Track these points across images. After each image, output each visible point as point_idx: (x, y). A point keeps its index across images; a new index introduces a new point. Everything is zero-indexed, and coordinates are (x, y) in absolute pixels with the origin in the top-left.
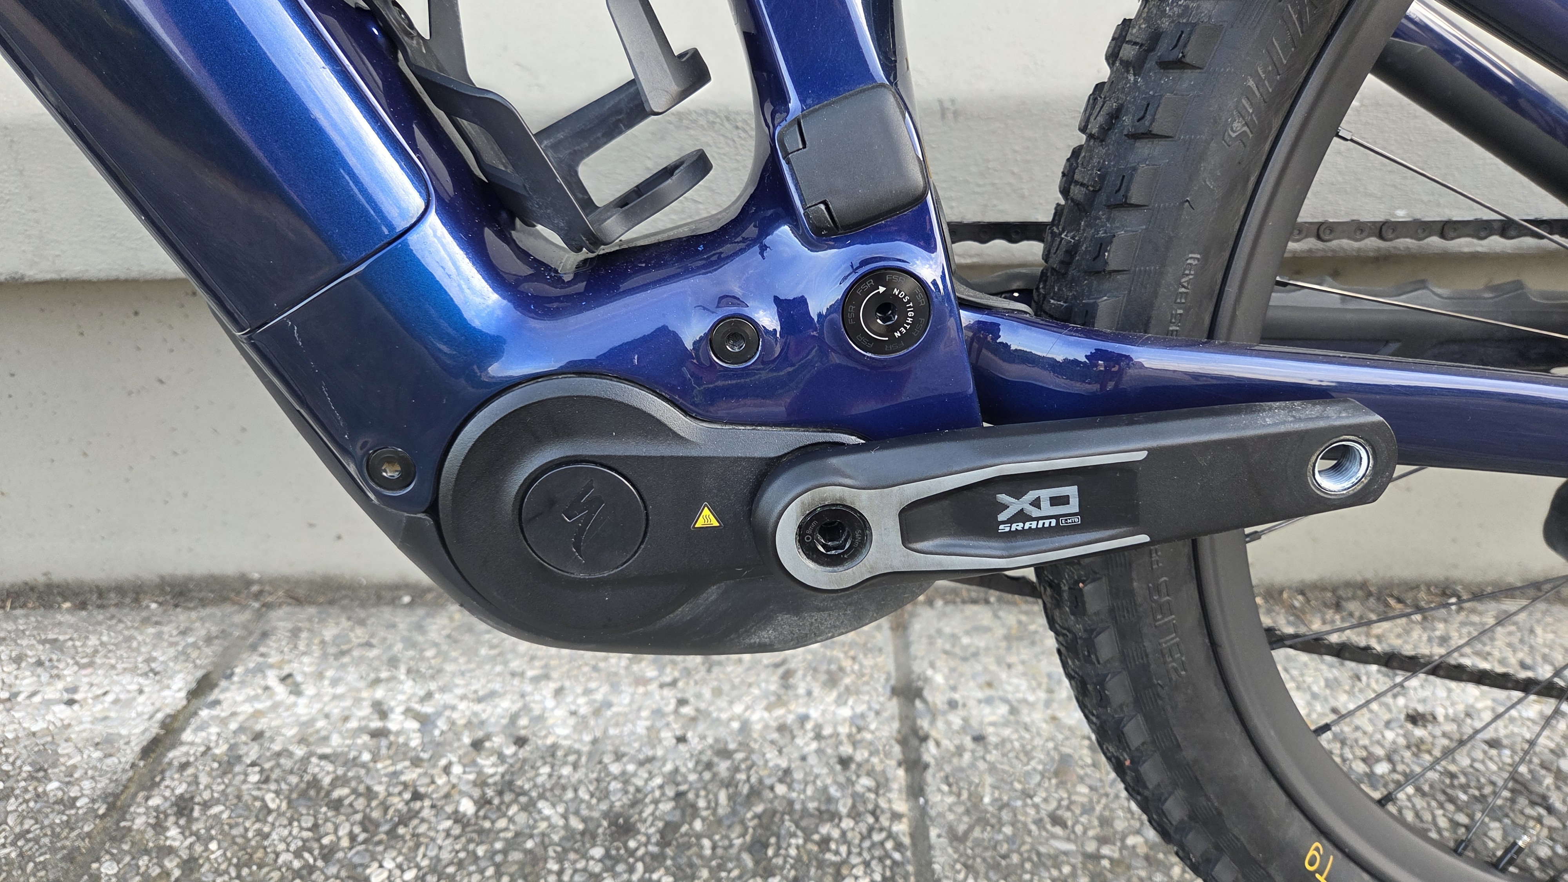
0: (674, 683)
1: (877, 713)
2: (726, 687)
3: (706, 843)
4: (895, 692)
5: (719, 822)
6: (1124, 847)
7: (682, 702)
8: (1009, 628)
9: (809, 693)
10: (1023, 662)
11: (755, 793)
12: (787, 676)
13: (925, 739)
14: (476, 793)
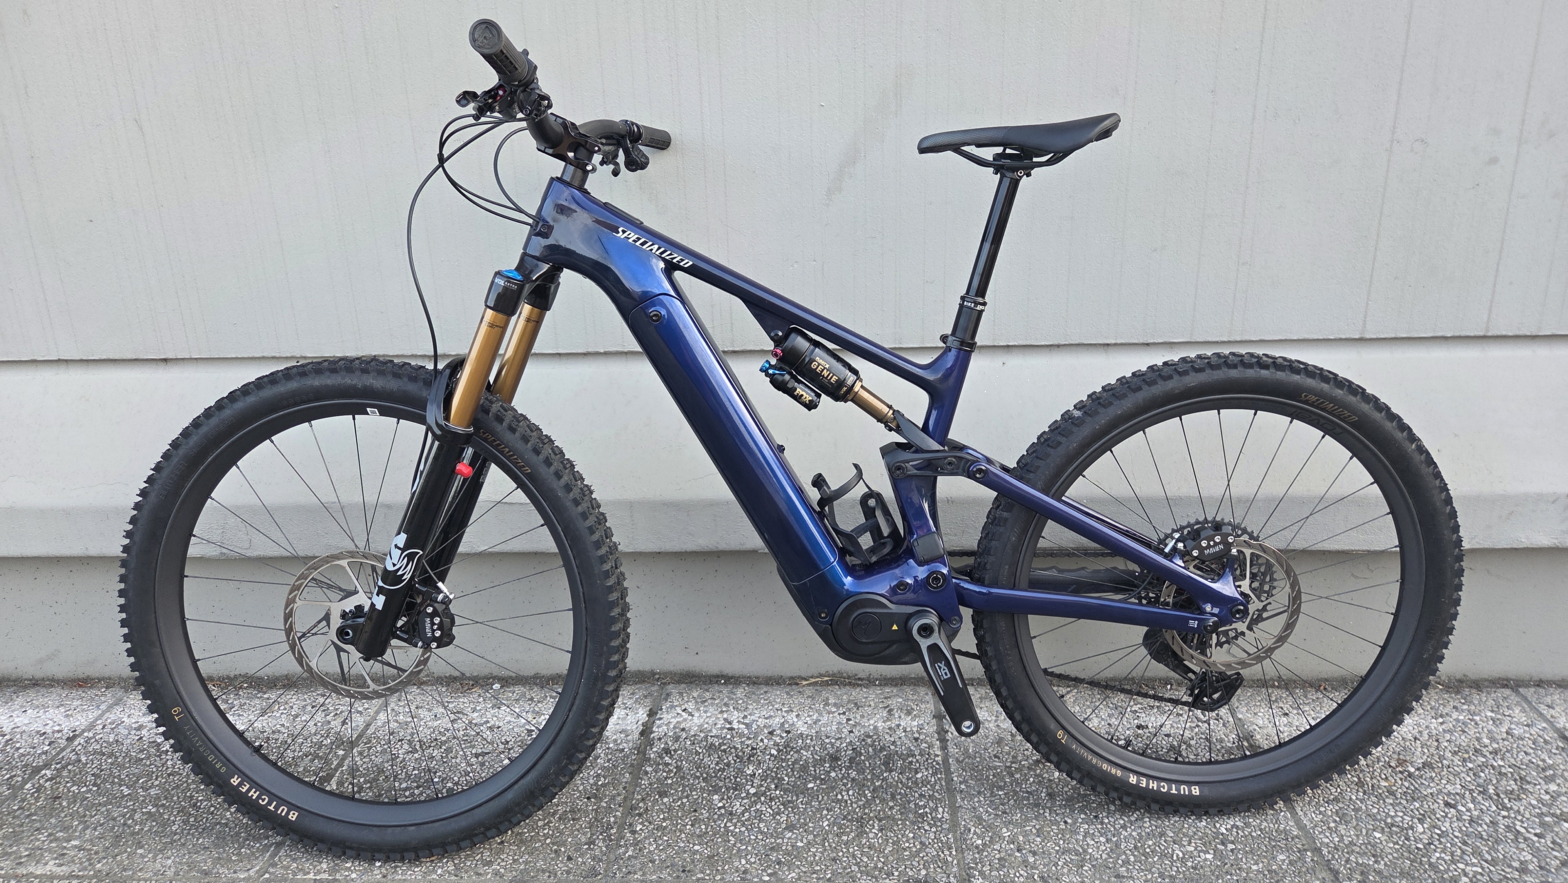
0: (844, 713)
1: (928, 724)
2: (866, 715)
3: (867, 763)
4: (934, 717)
5: (871, 757)
6: (1020, 764)
7: (849, 720)
8: (982, 695)
9: (900, 717)
10: (987, 707)
11: (883, 749)
12: (890, 711)
13: (947, 731)
14: (776, 748)
